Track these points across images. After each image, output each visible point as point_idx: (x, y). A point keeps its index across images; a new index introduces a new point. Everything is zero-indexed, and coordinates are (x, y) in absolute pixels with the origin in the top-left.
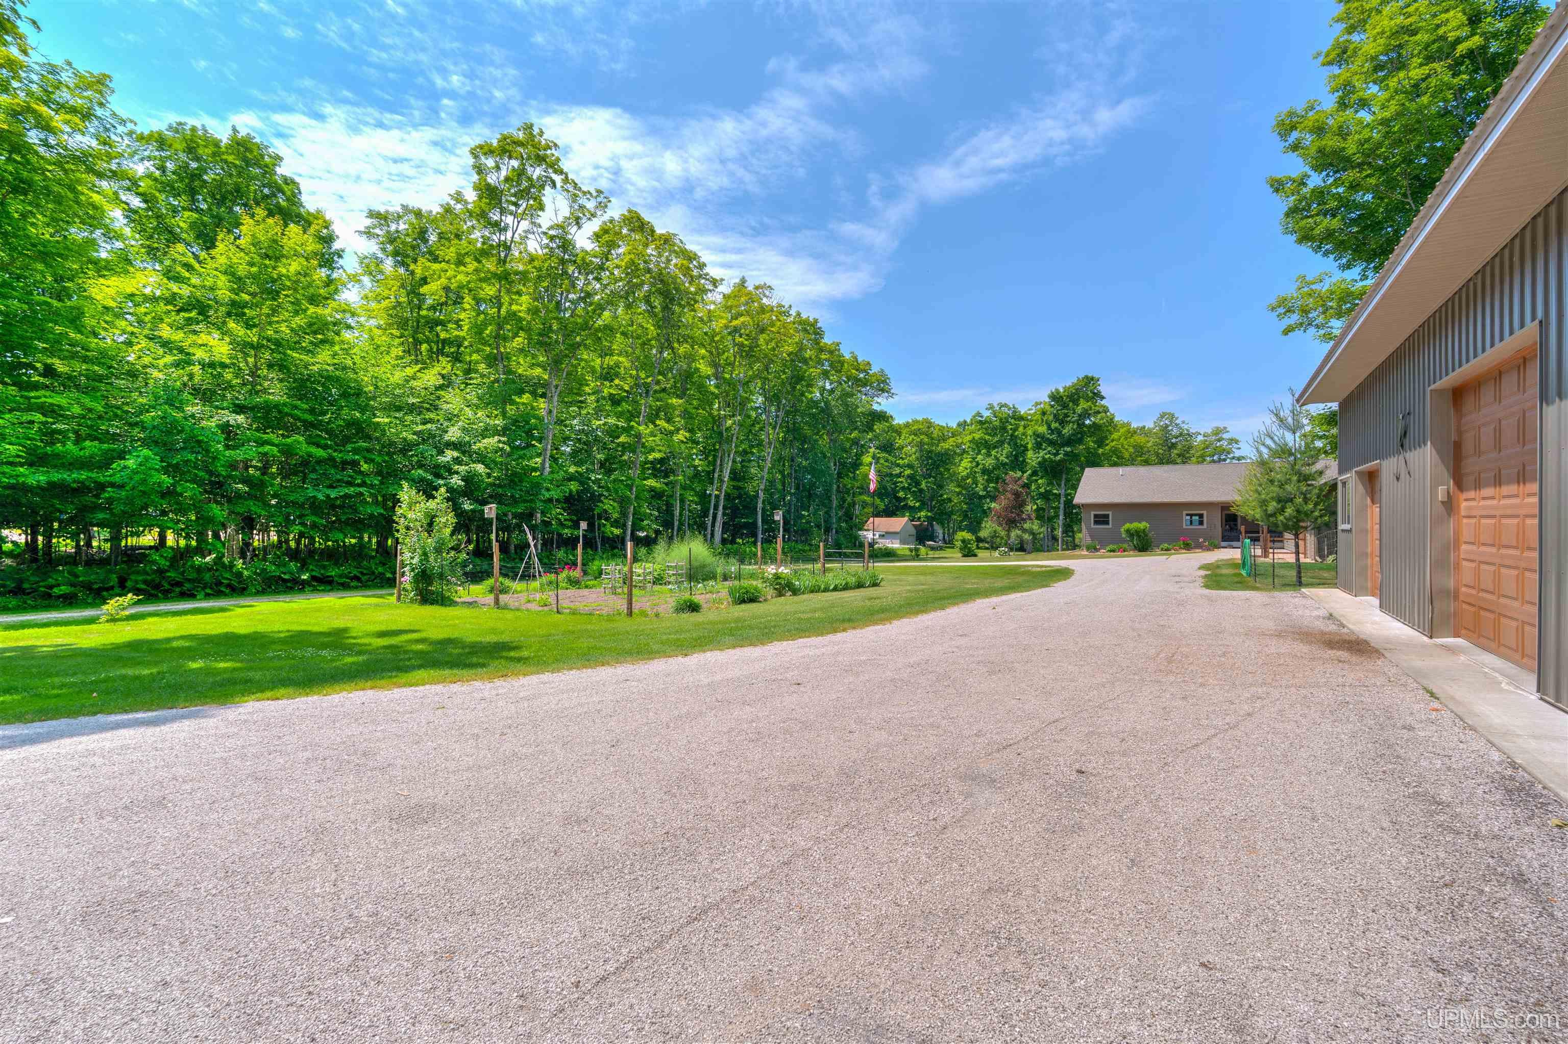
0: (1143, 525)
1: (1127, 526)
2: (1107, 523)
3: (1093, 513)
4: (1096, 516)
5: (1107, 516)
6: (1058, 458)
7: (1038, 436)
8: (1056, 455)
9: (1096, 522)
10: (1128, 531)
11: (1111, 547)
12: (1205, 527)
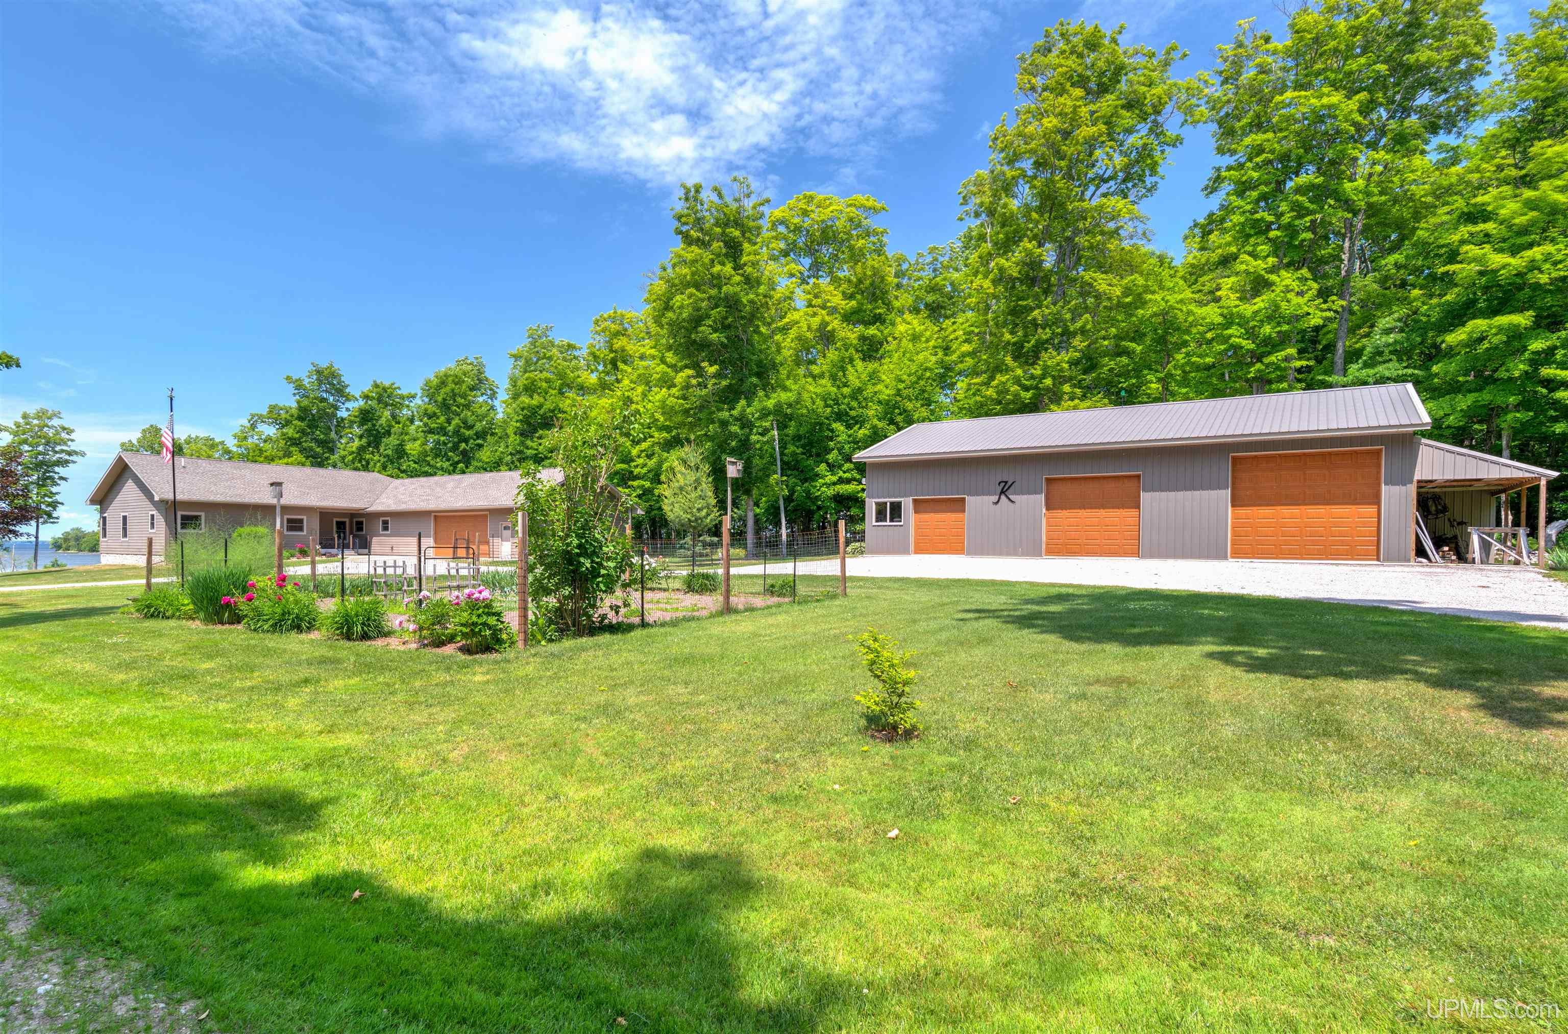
2: (198, 526)
3: (180, 513)
5: (198, 518)
9: (183, 525)
12: (305, 533)
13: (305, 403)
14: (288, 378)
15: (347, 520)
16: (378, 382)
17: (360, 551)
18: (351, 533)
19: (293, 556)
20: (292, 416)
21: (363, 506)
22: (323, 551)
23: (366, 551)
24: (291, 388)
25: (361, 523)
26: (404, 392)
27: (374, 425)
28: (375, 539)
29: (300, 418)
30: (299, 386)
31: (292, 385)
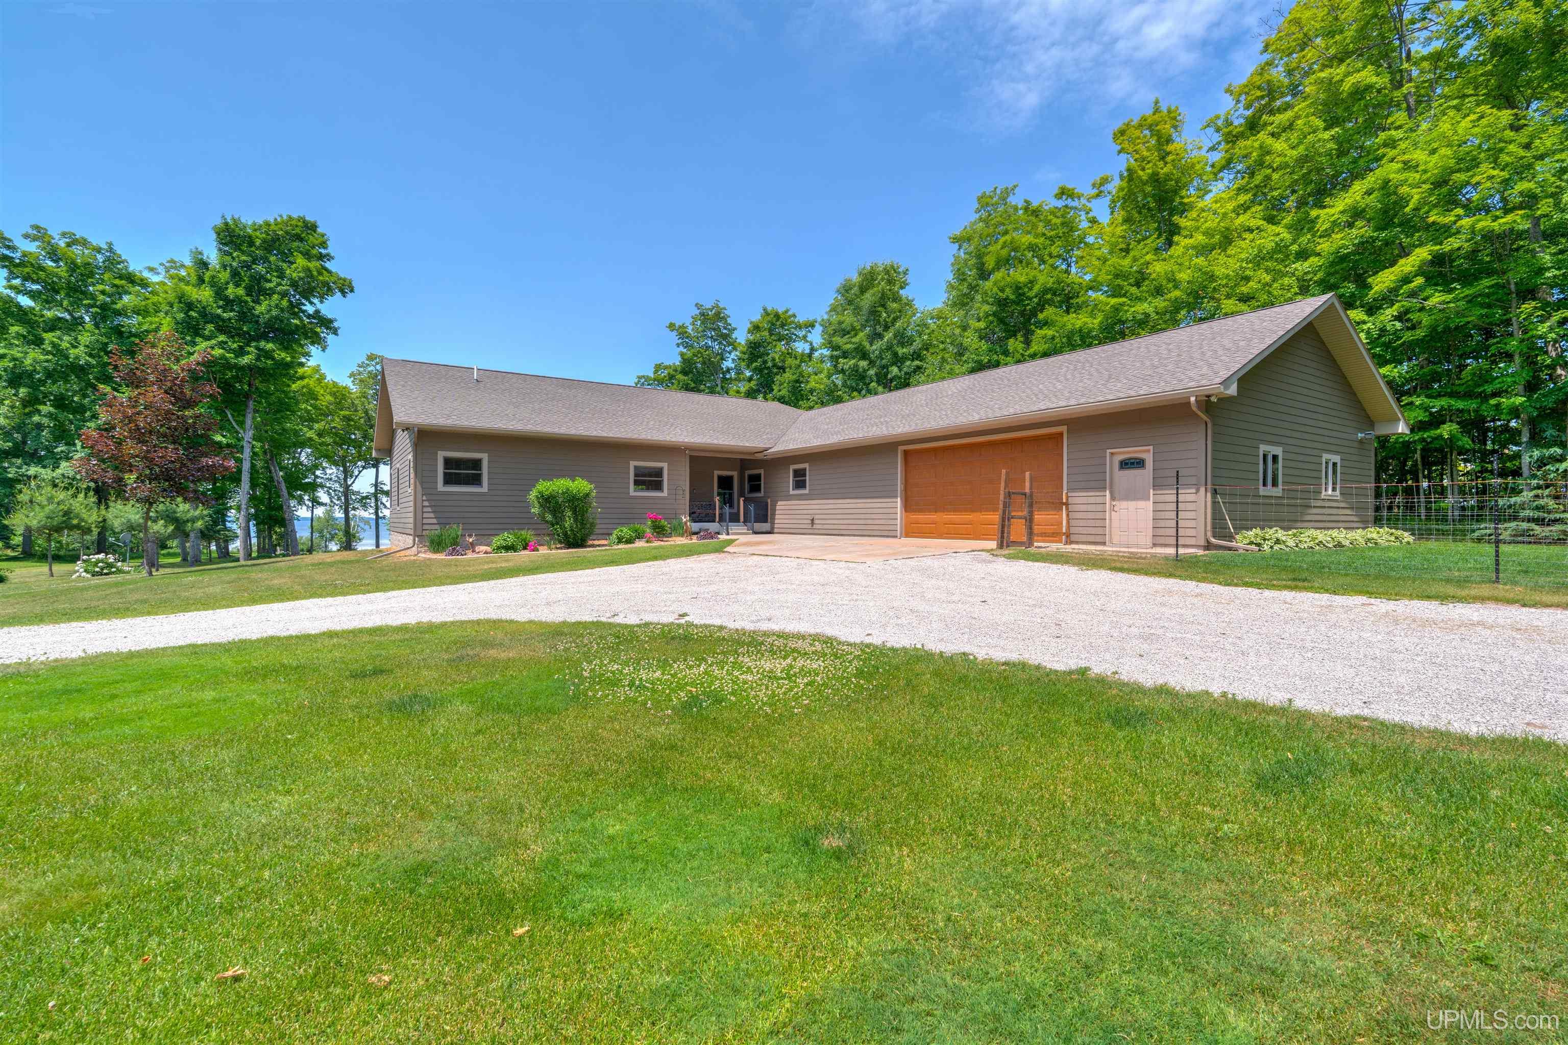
0: (580, 485)
1: (545, 486)
2: (476, 480)
3: (441, 455)
4: (448, 462)
5: (476, 464)
6: (245, 360)
7: (190, 306)
8: (241, 352)
9: (449, 480)
10: (547, 501)
11: (508, 537)
12: (665, 494)
13: (689, 354)
14: (671, 326)
15: (735, 474)
16: (769, 309)
17: (758, 526)
18: (741, 494)
19: (639, 536)
20: (676, 371)
21: (762, 445)
22: (695, 526)
23: (766, 526)
24: (674, 337)
25: (757, 478)
26: (801, 319)
27: (765, 362)
28: (781, 505)
29: (685, 373)
30: (682, 333)
31: (675, 333)
